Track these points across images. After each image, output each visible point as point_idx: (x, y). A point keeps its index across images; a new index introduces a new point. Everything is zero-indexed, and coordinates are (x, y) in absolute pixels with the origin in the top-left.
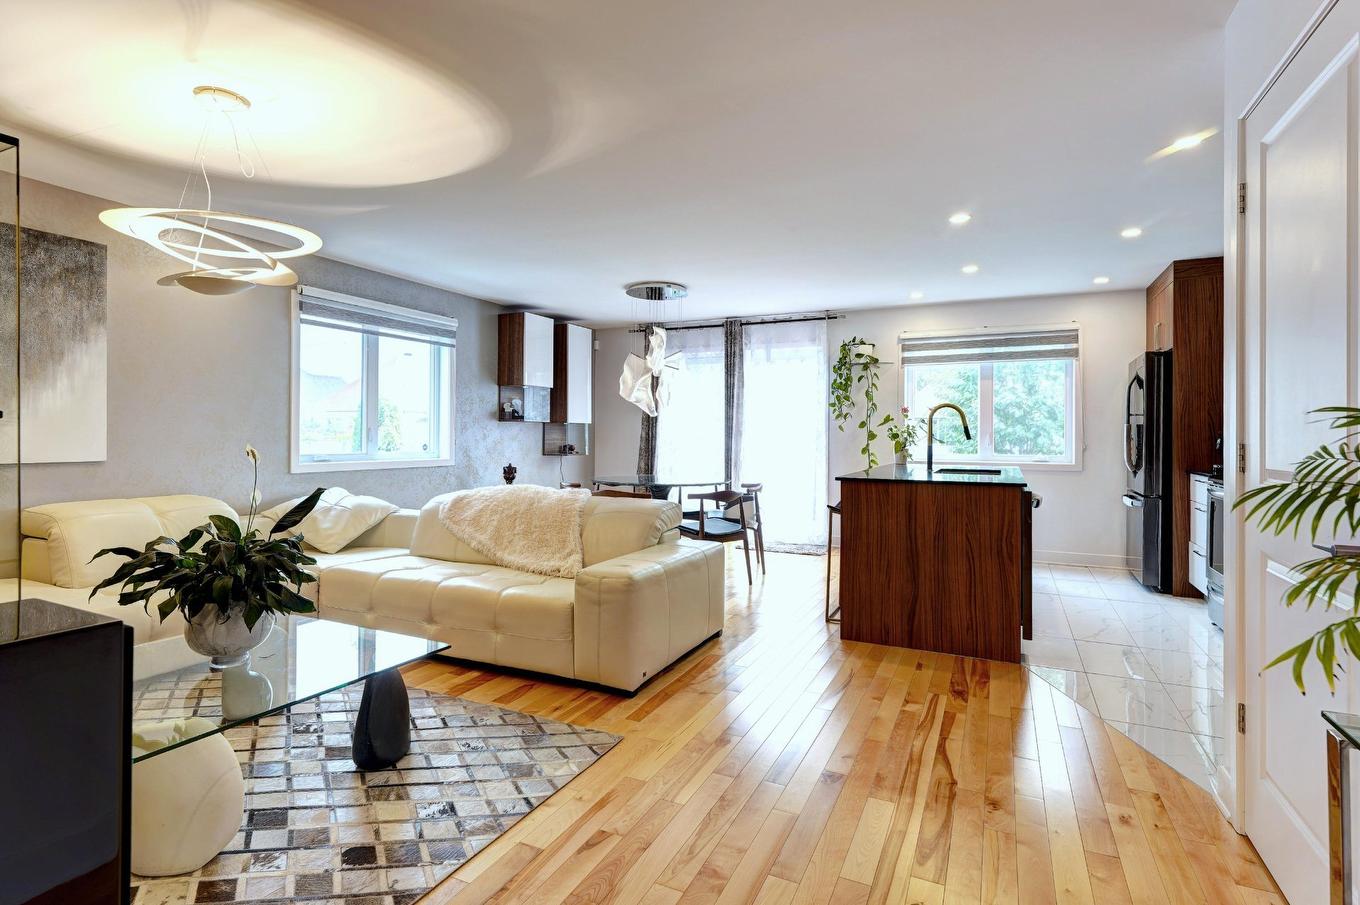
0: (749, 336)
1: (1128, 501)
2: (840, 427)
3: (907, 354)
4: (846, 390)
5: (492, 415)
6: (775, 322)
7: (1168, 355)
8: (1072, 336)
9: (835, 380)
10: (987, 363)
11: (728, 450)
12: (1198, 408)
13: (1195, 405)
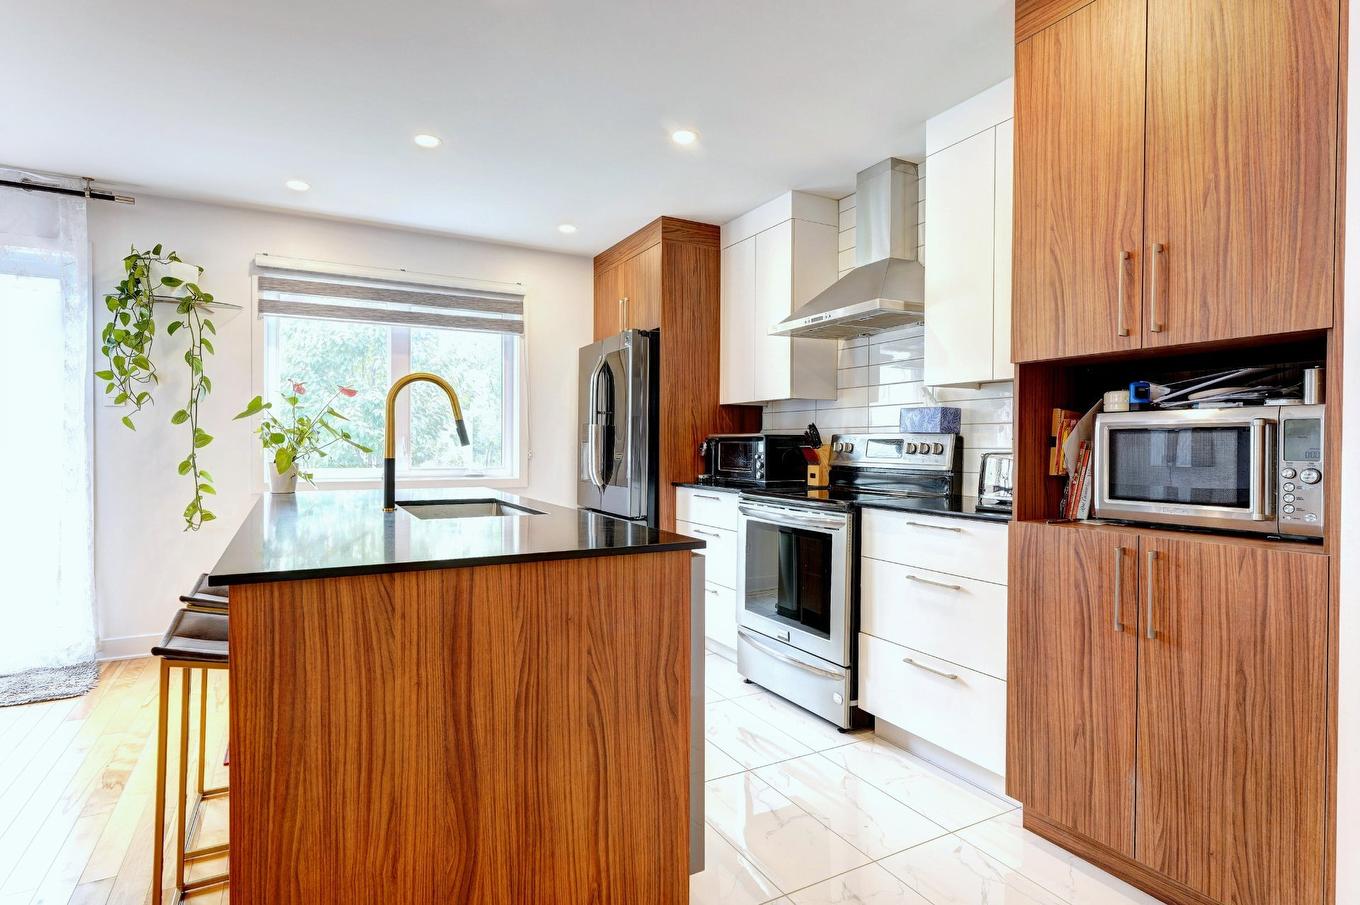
2: (126, 421)
3: (270, 296)
4: (138, 347)
7: (654, 337)
8: (513, 304)
9: (111, 327)
12: (683, 406)
13: (680, 402)
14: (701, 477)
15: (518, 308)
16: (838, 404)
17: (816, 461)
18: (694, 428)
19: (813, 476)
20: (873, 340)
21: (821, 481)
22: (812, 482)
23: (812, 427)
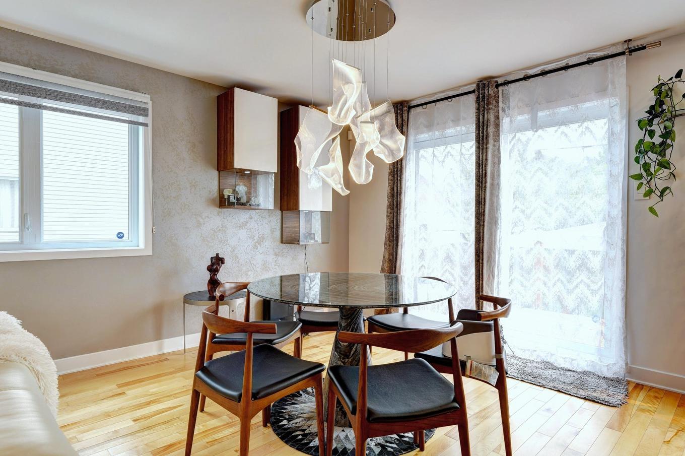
0: (507, 99)
2: (652, 210)
4: (662, 153)
5: (212, 202)
6: (544, 73)
9: (641, 141)
11: (479, 239)
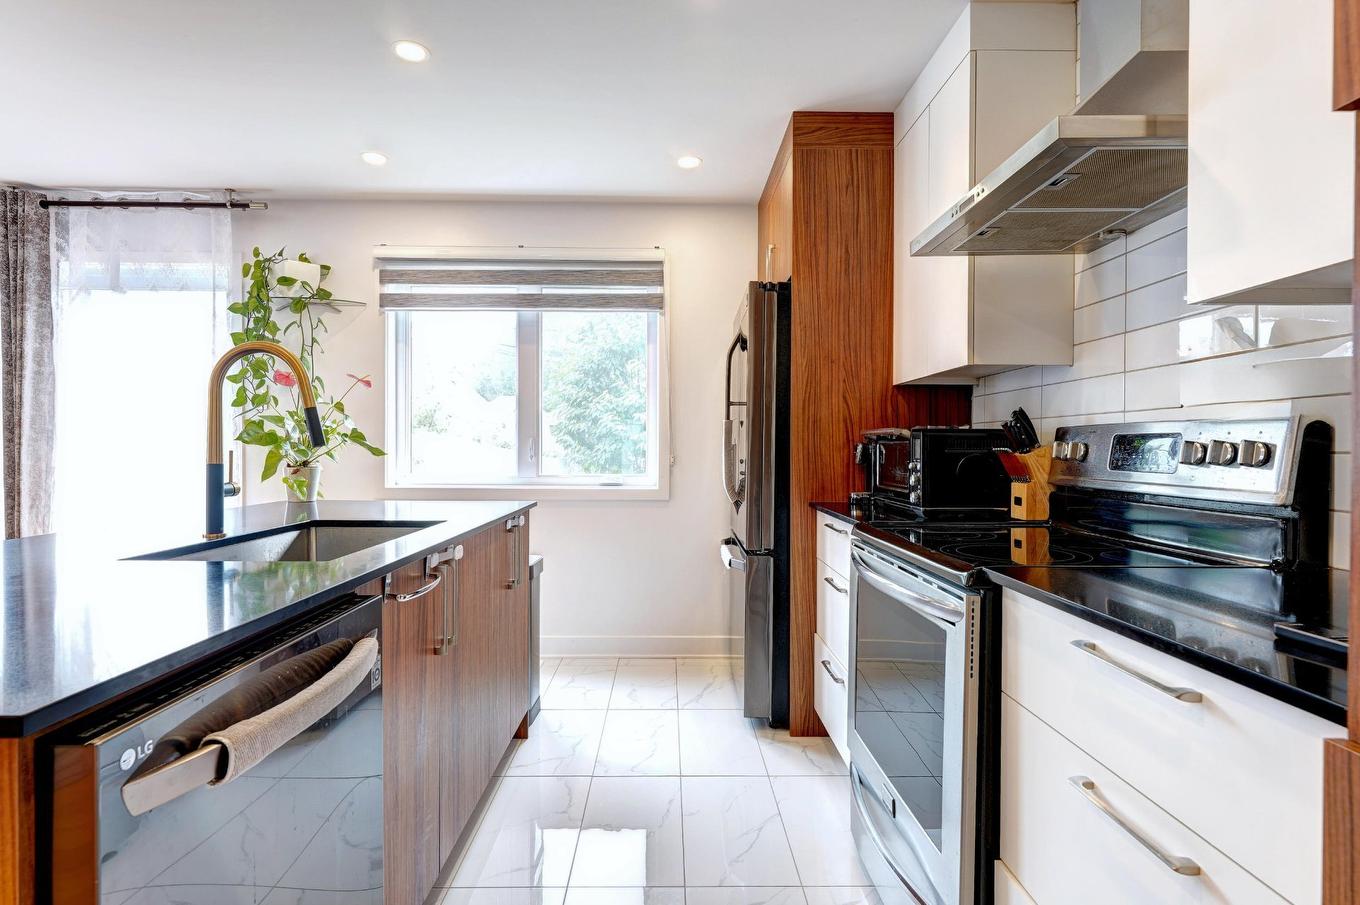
1: (726, 553)
3: (391, 289)
7: (784, 289)
8: (653, 272)
10: (529, 313)
12: (829, 390)
13: (824, 384)
14: (853, 495)
15: (659, 279)
16: (1074, 372)
17: (1023, 474)
18: (848, 423)
19: (1018, 501)
20: (1134, 240)
21: (1030, 510)
22: (1018, 512)
23: (1020, 415)
